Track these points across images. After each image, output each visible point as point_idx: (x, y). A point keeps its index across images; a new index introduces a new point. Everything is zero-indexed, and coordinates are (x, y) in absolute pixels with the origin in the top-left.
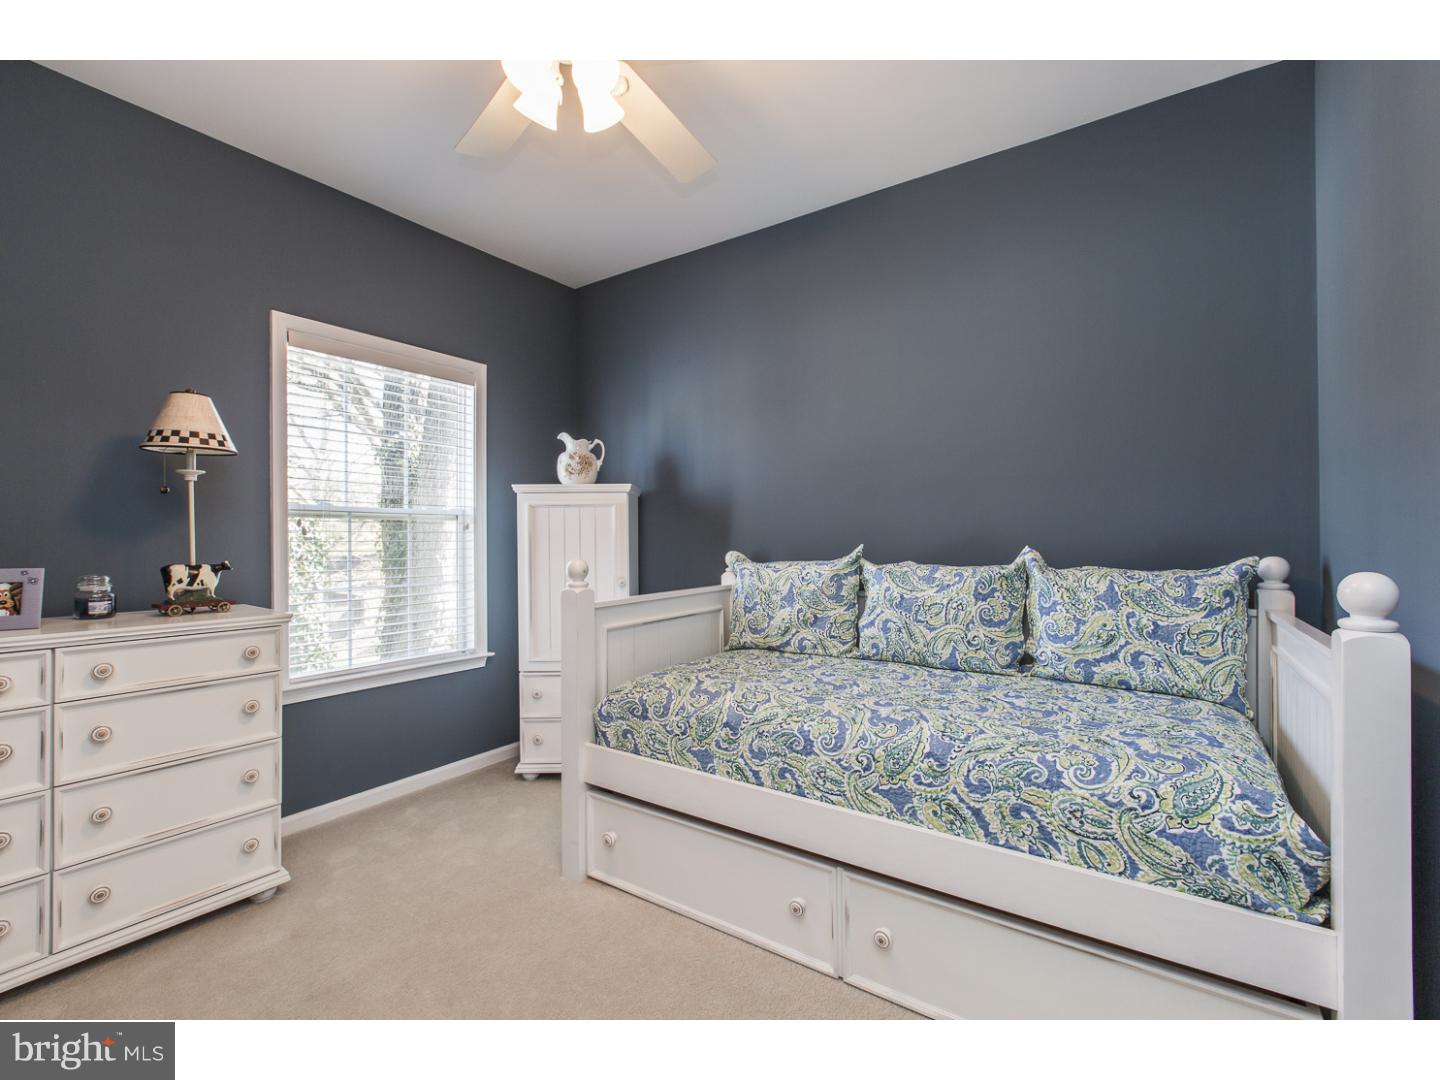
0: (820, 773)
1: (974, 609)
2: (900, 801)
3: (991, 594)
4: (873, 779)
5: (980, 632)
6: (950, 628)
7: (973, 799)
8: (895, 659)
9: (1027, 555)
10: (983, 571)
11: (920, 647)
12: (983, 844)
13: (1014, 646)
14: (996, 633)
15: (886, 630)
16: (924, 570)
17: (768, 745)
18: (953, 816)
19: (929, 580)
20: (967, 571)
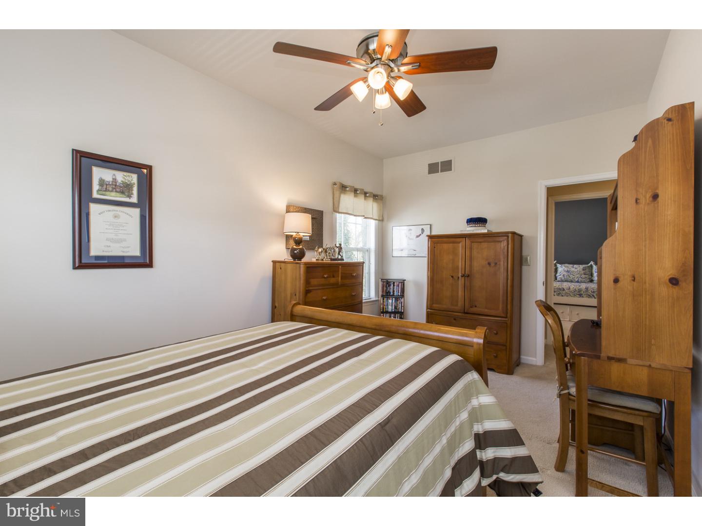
0: (566, 293)
1: (582, 272)
2: (581, 295)
3: (586, 269)
4: (576, 293)
5: (584, 276)
6: (578, 275)
7: (593, 294)
8: (566, 281)
9: (592, 263)
10: (584, 266)
11: (571, 279)
12: (594, 299)
13: (589, 278)
14: (587, 276)
15: (564, 276)
16: (572, 265)
17: (556, 290)
18: (589, 296)
19: (573, 267)
20: (581, 266)
